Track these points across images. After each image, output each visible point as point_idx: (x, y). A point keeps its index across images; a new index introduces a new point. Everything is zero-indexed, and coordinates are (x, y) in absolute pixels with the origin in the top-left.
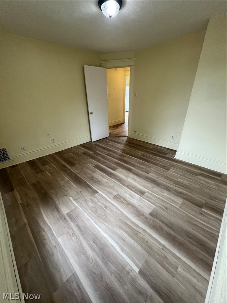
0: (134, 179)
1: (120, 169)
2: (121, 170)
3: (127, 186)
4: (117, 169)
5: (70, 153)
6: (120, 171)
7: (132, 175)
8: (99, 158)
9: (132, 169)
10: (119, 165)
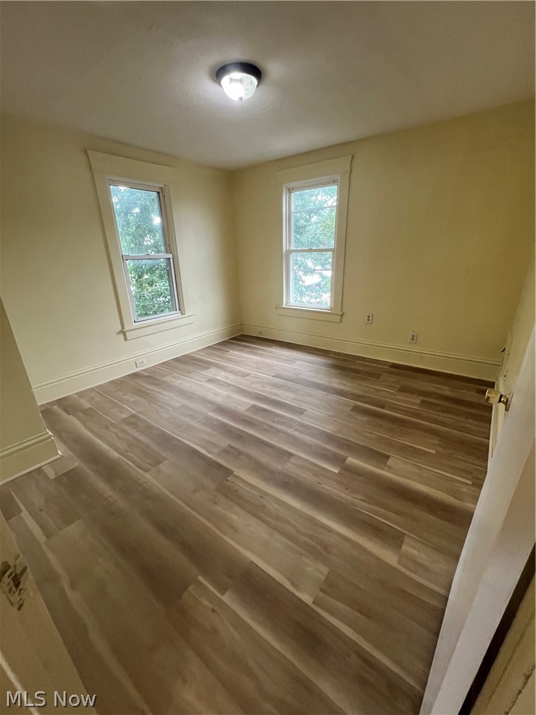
0: (216, 395)
1: (242, 409)
2: (239, 407)
3: (230, 385)
4: (248, 409)
5: (434, 452)
6: (240, 405)
7: (219, 400)
8: (307, 438)
9: (215, 411)
10: (244, 420)
